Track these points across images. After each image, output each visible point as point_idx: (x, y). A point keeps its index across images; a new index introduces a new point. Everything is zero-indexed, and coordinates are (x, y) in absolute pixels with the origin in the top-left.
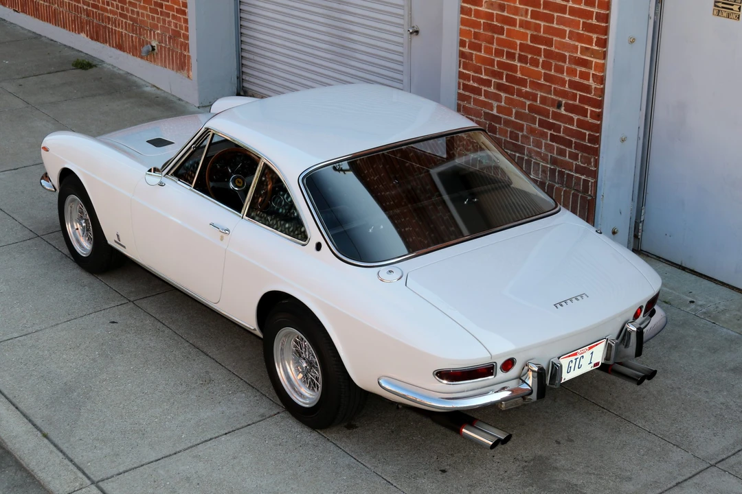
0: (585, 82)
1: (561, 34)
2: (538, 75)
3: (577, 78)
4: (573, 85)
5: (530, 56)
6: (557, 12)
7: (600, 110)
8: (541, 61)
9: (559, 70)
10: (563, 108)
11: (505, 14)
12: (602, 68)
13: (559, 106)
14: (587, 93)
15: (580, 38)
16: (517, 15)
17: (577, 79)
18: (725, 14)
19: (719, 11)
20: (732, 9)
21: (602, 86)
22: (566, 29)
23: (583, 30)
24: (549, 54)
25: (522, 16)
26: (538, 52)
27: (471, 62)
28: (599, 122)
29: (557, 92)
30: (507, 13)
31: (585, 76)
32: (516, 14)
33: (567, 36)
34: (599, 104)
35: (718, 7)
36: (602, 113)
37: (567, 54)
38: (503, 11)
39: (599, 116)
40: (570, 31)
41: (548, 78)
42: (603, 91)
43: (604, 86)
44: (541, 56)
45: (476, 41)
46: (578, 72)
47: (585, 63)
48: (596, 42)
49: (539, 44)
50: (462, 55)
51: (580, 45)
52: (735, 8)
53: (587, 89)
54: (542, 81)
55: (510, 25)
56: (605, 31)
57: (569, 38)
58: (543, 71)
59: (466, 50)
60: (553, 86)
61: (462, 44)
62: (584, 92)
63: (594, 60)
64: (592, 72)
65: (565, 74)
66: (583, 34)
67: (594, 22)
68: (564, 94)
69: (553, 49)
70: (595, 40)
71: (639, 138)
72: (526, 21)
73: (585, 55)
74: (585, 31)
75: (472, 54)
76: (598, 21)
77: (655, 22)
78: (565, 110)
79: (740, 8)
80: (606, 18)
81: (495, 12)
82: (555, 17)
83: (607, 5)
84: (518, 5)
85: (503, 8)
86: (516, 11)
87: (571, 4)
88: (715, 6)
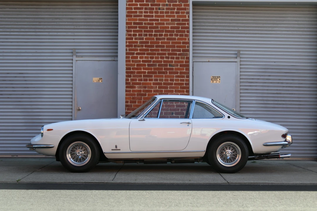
1: (171, 91)
6: (169, 85)
9: (172, 102)
10: (174, 114)
14: (184, 107)
16: (152, 89)
17: (179, 104)
18: (215, 82)
22: (173, 89)
23: (180, 89)
25: (154, 89)
27: (131, 108)
29: (171, 110)
30: (148, 89)
40: (175, 90)
41: (167, 106)
45: (134, 100)
50: (126, 106)
51: (179, 94)
52: (218, 80)
54: (164, 107)
55: (149, 92)
56: (188, 88)
58: (165, 104)
59: (129, 104)
60: (169, 108)
61: (127, 102)
65: (174, 103)
67: (184, 86)
68: (175, 110)
70: (185, 91)
72: (156, 90)
75: (132, 105)
76: (186, 85)
79: (220, 80)
80: (188, 84)
81: (142, 89)
82: (169, 87)
83: (188, 80)
84: (152, 85)
85: (145, 87)
86: (152, 87)
87: (175, 82)
88: (212, 80)
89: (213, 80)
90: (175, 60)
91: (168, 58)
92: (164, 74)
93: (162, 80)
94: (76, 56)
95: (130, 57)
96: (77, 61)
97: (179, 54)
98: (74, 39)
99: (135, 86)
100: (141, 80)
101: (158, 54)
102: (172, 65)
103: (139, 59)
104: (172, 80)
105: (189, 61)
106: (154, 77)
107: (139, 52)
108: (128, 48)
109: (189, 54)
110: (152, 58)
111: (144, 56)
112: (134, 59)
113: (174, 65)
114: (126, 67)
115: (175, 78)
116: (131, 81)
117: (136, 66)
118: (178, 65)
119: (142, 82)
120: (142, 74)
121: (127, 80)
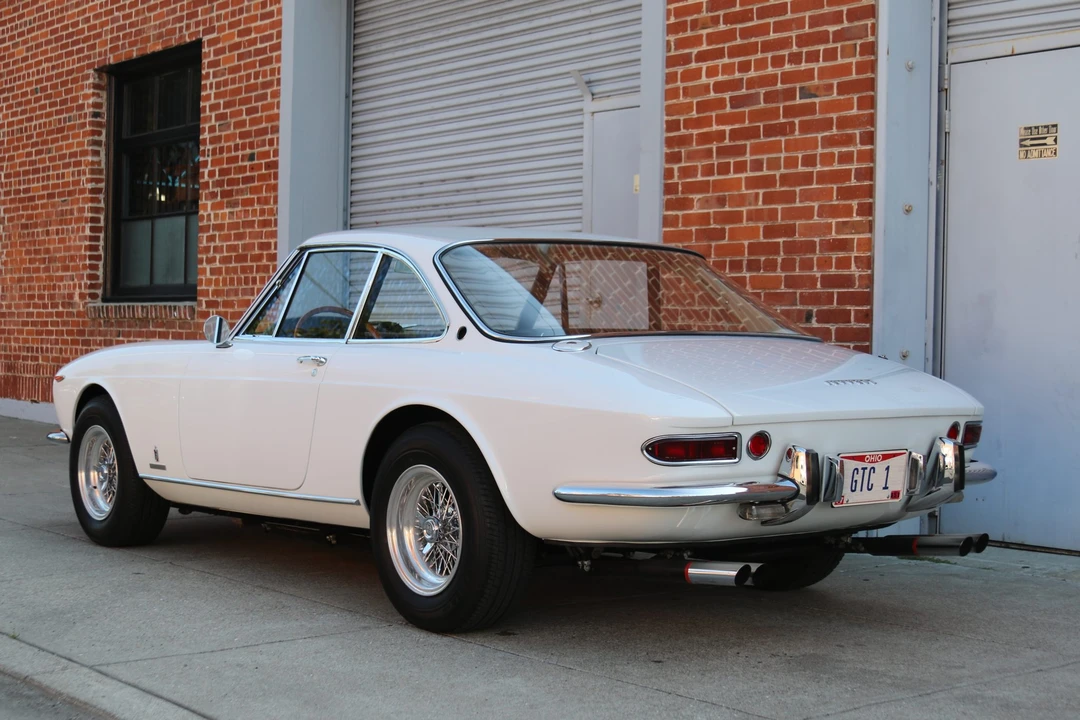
0: (846, 272)
1: (807, 213)
2: (777, 281)
3: (833, 269)
4: (828, 281)
5: (763, 259)
6: (800, 185)
7: (869, 307)
8: (780, 260)
9: (807, 265)
10: (814, 320)
11: (727, 209)
12: (868, 245)
13: (808, 318)
14: (848, 287)
15: (834, 211)
17: (833, 271)
18: (1036, 154)
19: (1027, 151)
20: (1045, 144)
21: (869, 272)
22: (813, 204)
23: (837, 199)
24: (791, 248)
25: (750, 204)
26: (774, 249)
28: (868, 325)
29: (805, 300)
30: (730, 206)
31: (844, 263)
32: (742, 204)
33: (816, 213)
34: (868, 298)
35: (1025, 146)
36: (871, 310)
37: (817, 240)
38: (723, 206)
39: (868, 316)
40: (819, 206)
41: (791, 282)
42: (871, 278)
43: (873, 272)
44: (779, 254)
46: (834, 261)
47: (844, 245)
48: (857, 210)
49: (775, 237)
51: (833, 221)
52: (1050, 141)
53: (848, 281)
54: (783, 289)
55: (733, 223)
56: (870, 192)
57: (818, 216)
58: (783, 275)
60: (799, 291)
62: (844, 287)
63: (856, 237)
64: (855, 254)
65: (815, 269)
66: (838, 205)
67: (853, 182)
68: (815, 299)
69: (797, 238)
70: (855, 207)
71: (926, 359)
72: (757, 210)
73: (843, 234)
74: (841, 199)
76: (858, 180)
77: (938, 193)
78: (818, 321)
79: (1055, 140)
80: (870, 174)
81: (711, 211)
82: (798, 193)
83: (870, 156)
84: (744, 191)
85: (721, 201)
86: (742, 200)
87: (819, 168)
88: (1021, 146)
89: (1028, 143)
90: (822, 64)
91: (795, 58)
92: (785, 134)
93: (774, 164)
94: (593, 95)
95: (679, 76)
96: (593, 113)
97: (839, 36)
98: (590, 31)
99: (691, 197)
100: (708, 171)
101: (767, 47)
102: (809, 88)
103: (704, 80)
104: (809, 161)
105: (877, 60)
106: (751, 154)
107: (704, 47)
108: (672, 38)
109: (874, 27)
110: (744, 67)
111: (720, 62)
112: (690, 81)
113: (817, 88)
114: (666, 118)
115: (820, 150)
116: (679, 178)
117: (694, 112)
118: (831, 86)
119: (711, 178)
120: (711, 142)
121: (668, 174)
